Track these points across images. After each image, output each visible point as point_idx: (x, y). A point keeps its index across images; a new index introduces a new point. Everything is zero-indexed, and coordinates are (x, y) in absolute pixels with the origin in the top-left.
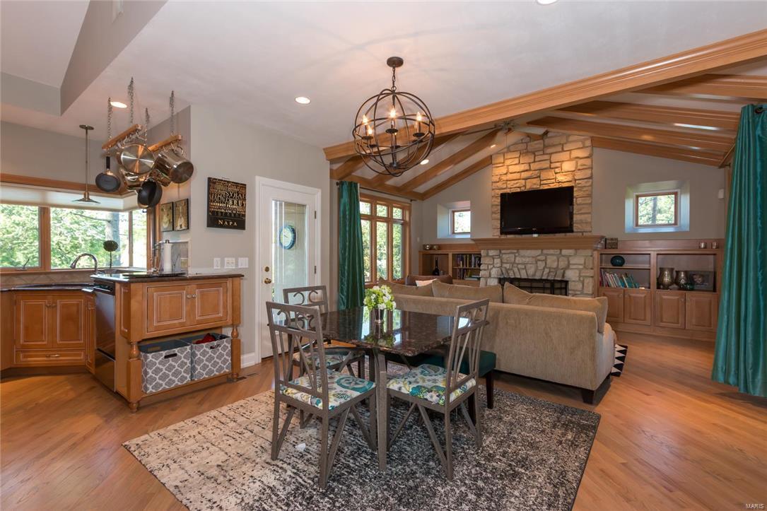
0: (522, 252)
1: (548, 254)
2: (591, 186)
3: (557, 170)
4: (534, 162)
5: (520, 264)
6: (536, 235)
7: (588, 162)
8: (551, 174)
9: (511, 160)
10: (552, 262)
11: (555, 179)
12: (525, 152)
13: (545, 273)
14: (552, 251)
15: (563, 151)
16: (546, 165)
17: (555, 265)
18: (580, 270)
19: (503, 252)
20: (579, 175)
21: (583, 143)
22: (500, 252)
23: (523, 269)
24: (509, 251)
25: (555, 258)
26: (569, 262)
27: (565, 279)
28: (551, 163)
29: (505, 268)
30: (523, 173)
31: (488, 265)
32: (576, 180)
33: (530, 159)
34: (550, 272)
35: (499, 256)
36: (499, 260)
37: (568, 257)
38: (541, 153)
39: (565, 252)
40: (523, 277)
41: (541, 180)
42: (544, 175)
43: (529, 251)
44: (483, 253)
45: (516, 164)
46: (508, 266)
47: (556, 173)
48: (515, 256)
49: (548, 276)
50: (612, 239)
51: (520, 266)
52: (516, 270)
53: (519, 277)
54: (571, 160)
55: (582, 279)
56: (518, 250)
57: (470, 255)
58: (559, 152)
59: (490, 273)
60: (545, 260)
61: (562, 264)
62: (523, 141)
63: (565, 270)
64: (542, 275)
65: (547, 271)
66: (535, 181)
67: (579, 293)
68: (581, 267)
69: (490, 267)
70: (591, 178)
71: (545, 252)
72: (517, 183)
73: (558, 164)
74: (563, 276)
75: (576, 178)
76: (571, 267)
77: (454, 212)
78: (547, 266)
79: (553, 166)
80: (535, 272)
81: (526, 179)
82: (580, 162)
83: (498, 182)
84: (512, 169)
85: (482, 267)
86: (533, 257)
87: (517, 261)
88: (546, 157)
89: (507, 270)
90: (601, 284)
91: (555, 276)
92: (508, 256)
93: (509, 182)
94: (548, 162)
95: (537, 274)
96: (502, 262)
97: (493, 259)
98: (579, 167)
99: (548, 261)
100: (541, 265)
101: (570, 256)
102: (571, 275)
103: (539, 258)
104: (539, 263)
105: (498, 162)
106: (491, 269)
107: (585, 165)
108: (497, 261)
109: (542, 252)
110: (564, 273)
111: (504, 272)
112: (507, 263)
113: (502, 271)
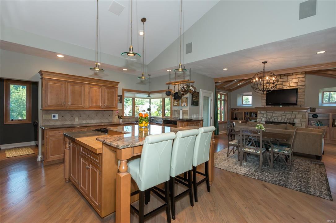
0: (276, 112)
1: (287, 113)
2: (305, 88)
3: (290, 82)
4: (280, 78)
6: (281, 106)
7: (304, 79)
8: (288, 83)
10: (288, 116)
11: (289, 85)
13: (285, 120)
14: (288, 112)
16: (285, 80)
17: (290, 117)
18: (300, 119)
19: (267, 112)
20: (299, 84)
22: (266, 112)
24: (270, 112)
25: (290, 115)
26: (296, 116)
27: (294, 122)
28: (288, 79)
29: (269, 118)
31: (261, 116)
32: (298, 86)
34: (287, 120)
35: (266, 113)
36: (266, 115)
37: (295, 114)
39: (294, 112)
40: (276, 121)
41: (283, 86)
42: (284, 84)
43: (279, 112)
44: (259, 112)
46: (270, 117)
47: (290, 83)
48: (273, 114)
50: (313, 108)
51: (275, 117)
52: (273, 119)
53: (274, 121)
54: (296, 78)
55: (301, 122)
56: (274, 111)
57: (251, 113)
58: (291, 75)
59: (262, 120)
60: (286, 115)
61: (293, 117)
65: (286, 119)
66: (281, 86)
68: (301, 118)
70: (305, 85)
71: (286, 112)
73: (291, 80)
74: (293, 121)
75: (298, 85)
76: (297, 118)
77: (243, 96)
78: (287, 117)
79: (288, 80)
80: (281, 120)
82: (300, 79)
85: (258, 117)
86: (280, 114)
87: (273, 116)
88: (286, 77)
90: (309, 124)
91: (290, 121)
92: (270, 114)
94: (287, 79)
96: (267, 116)
97: (263, 114)
98: (300, 81)
99: (287, 116)
100: (284, 117)
101: (296, 114)
102: (296, 121)
103: (283, 114)
104: (283, 116)
106: (262, 118)
107: (302, 80)
108: (265, 115)
109: (284, 112)
110: (294, 120)
111: (268, 119)
112: (269, 116)
113: (267, 119)
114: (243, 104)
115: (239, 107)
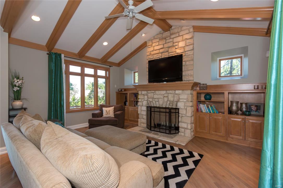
0: (157, 92)
2: (193, 54)
3: (176, 47)
4: (166, 43)
5: (156, 99)
6: (165, 83)
7: (191, 41)
8: (173, 49)
9: (155, 43)
10: (171, 97)
11: (176, 51)
12: (161, 39)
13: (168, 103)
14: (171, 92)
15: (179, 36)
16: (170, 44)
17: (172, 99)
18: (185, 102)
19: (148, 92)
20: (187, 49)
21: (189, 30)
23: (158, 101)
24: (151, 92)
25: (172, 95)
26: (179, 97)
27: (178, 107)
28: (173, 43)
30: (160, 50)
32: (185, 51)
33: (163, 42)
35: (147, 94)
38: (169, 38)
39: (177, 92)
40: (157, 106)
41: (169, 53)
42: (170, 50)
43: (160, 92)
44: (140, 92)
45: (157, 45)
46: (151, 100)
47: (176, 49)
48: (154, 94)
49: (169, 106)
50: (203, 84)
51: (156, 100)
52: (154, 102)
54: (183, 41)
55: (186, 108)
56: (155, 91)
58: (178, 37)
59: (142, 104)
60: (167, 97)
61: (176, 99)
62: (161, 33)
63: (177, 102)
64: (166, 105)
66: (166, 54)
67: (184, 116)
68: (185, 100)
69: (143, 100)
70: (193, 49)
71: (168, 92)
72: (158, 55)
73: (177, 44)
74: (176, 106)
75: (186, 50)
76: (180, 100)
77: (135, 73)
78: (169, 100)
79: (174, 45)
80: (163, 104)
81: (162, 53)
82: (188, 41)
83: (149, 55)
84: (156, 48)
85: (139, 100)
86: (162, 95)
87: (155, 97)
88: (171, 40)
89: (150, 102)
90: (197, 110)
91: (172, 105)
92: (151, 94)
93: (154, 55)
94: (172, 43)
95: (164, 104)
96: (148, 98)
97: (144, 96)
98: (188, 44)
99: (169, 97)
100: (166, 99)
101: (180, 94)
102: (181, 105)
103: (165, 95)
104: (165, 98)
105: (149, 45)
106: (143, 101)
107: (190, 43)
108: (146, 97)
109: (166, 92)
111: (149, 102)
112: (150, 98)
113: (148, 102)
114: (135, 83)
115: (126, 86)
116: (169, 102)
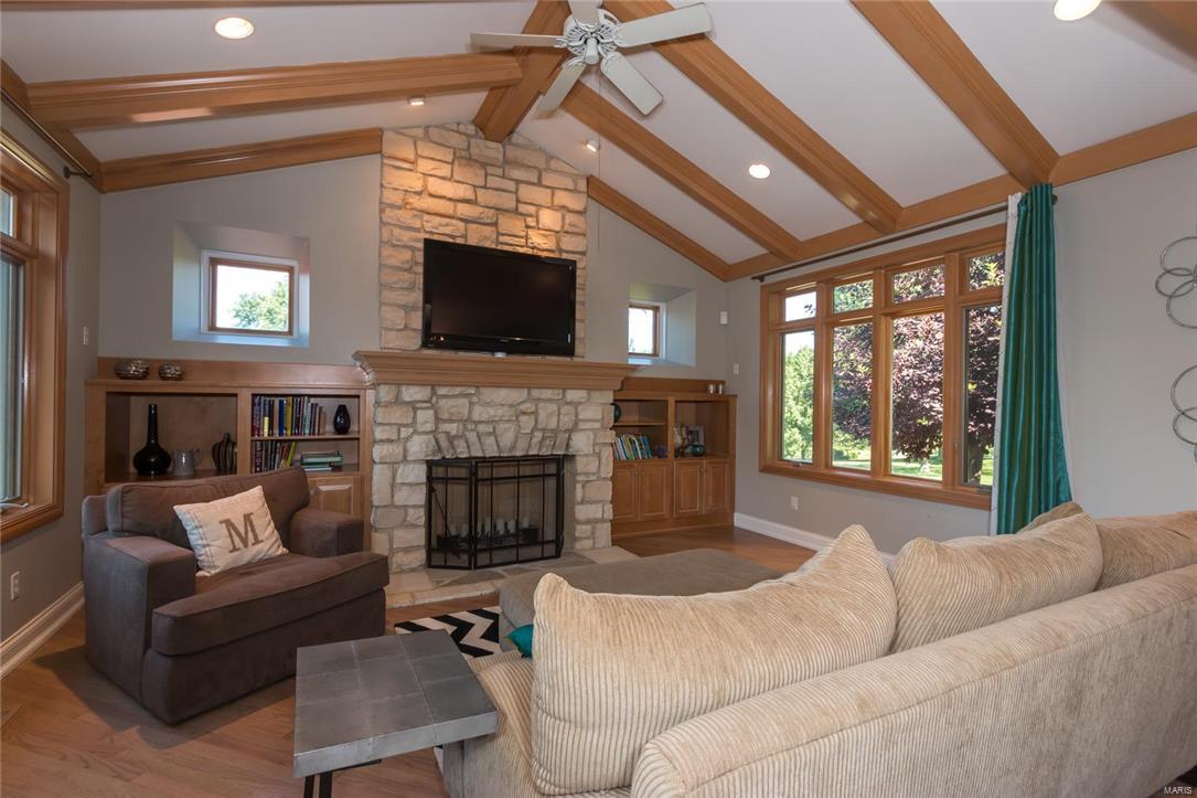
0: (489, 394)
1: (539, 400)
3: (530, 221)
4: (485, 187)
5: (482, 422)
6: (500, 356)
7: (581, 223)
8: (516, 226)
9: (431, 164)
10: (548, 415)
11: (527, 238)
12: (465, 158)
13: (535, 440)
14: (547, 394)
15: (539, 184)
16: (508, 201)
17: (553, 425)
18: (595, 432)
19: (442, 391)
20: (567, 243)
21: (576, 184)
22: (434, 392)
23: (490, 434)
24: (457, 390)
25: (555, 407)
26: (577, 416)
27: (571, 452)
28: (519, 201)
29: (448, 433)
30: (460, 205)
31: (400, 426)
32: (562, 251)
33: (474, 175)
34: (544, 438)
35: (431, 403)
36: (431, 412)
37: (575, 404)
38: (500, 171)
39: (572, 395)
40: (489, 454)
41: (499, 234)
42: (505, 224)
44: (387, 394)
45: (443, 178)
46: (453, 428)
47: (528, 227)
48: (471, 404)
49: (540, 450)
51: (482, 428)
52: (472, 437)
53: (480, 454)
54: (552, 207)
55: (597, 450)
56: (478, 388)
58: (533, 184)
59: (405, 451)
60: (535, 413)
61: (567, 421)
62: (462, 128)
63: (570, 431)
64: (530, 446)
66: (488, 231)
67: (593, 478)
68: (597, 425)
69: (405, 432)
70: (585, 254)
71: (536, 393)
72: (447, 225)
73: (532, 209)
74: (567, 446)
75: (564, 247)
76: (581, 426)
77: (211, 266)
78: (539, 426)
79: (521, 209)
80: (516, 442)
81: (466, 221)
82: (570, 218)
83: (400, 208)
84: (435, 186)
85: (377, 433)
86: (511, 406)
87: (476, 416)
88: (509, 185)
89: (451, 439)
91: (553, 446)
92: (454, 403)
93: (426, 217)
94: (513, 197)
95: (518, 445)
96: (438, 419)
97: (415, 409)
98: (567, 228)
99: (542, 415)
100: (527, 423)
101: (580, 403)
102: (581, 443)
103: (523, 407)
104: (523, 419)
105: (399, 154)
106: (407, 439)
107: (576, 226)
108: (425, 416)
109: (529, 393)
110: (569, 438)
111: (444, 443)
112: (450, 421)
113: (437, 440)
114: (213, 327)
115: (184, 345)
116: (538, 435)
